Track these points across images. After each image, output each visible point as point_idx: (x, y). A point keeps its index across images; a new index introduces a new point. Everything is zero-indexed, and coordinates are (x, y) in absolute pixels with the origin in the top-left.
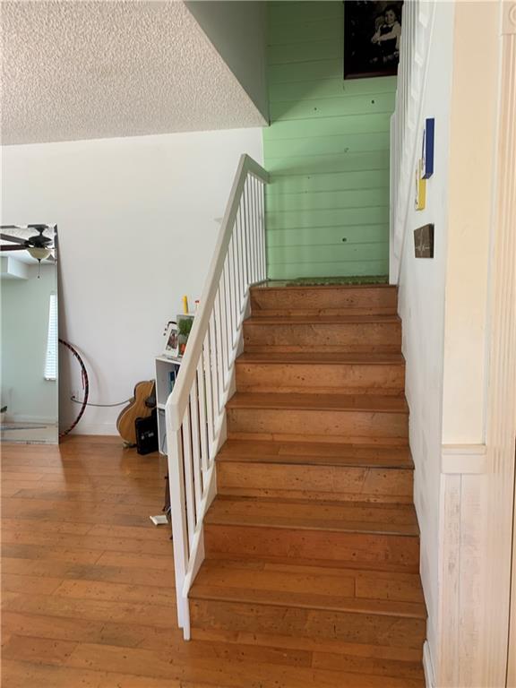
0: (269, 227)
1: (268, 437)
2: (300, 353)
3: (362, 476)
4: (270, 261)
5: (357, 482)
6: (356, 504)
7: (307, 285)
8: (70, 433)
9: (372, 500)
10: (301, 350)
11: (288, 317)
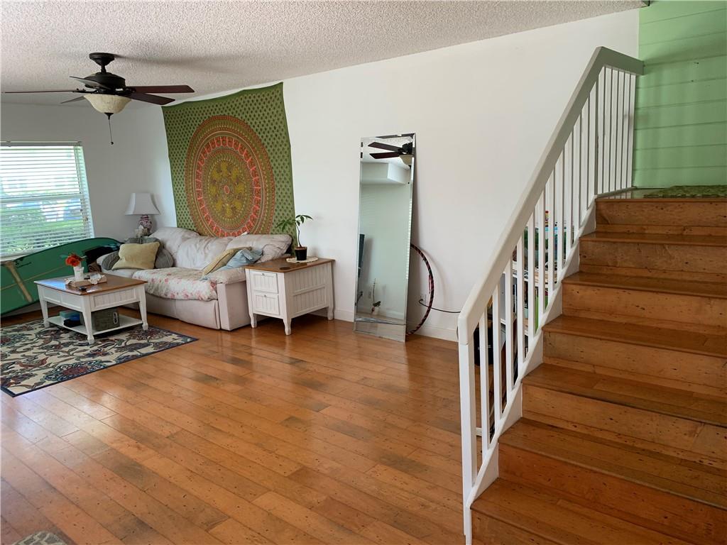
0: (639, 126)
1: (588, 369)
2: (648, 278)
3: (695, 431)
4: (638, 166)
5: (686, 437)
6: (683, 462)
7: (672, 197)
8: (415, 333)
9: (706, 462)
10: (649, 275)
11: (642, 235)
